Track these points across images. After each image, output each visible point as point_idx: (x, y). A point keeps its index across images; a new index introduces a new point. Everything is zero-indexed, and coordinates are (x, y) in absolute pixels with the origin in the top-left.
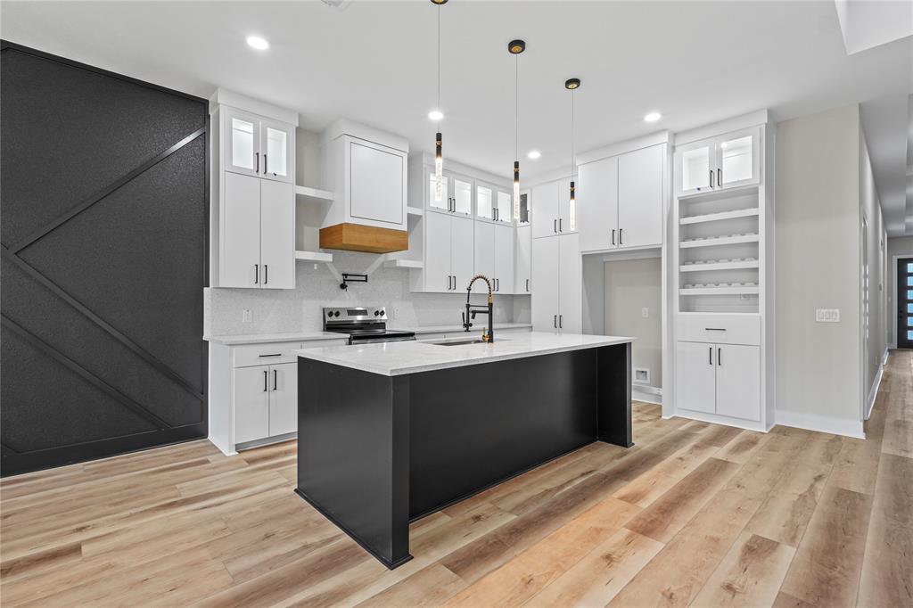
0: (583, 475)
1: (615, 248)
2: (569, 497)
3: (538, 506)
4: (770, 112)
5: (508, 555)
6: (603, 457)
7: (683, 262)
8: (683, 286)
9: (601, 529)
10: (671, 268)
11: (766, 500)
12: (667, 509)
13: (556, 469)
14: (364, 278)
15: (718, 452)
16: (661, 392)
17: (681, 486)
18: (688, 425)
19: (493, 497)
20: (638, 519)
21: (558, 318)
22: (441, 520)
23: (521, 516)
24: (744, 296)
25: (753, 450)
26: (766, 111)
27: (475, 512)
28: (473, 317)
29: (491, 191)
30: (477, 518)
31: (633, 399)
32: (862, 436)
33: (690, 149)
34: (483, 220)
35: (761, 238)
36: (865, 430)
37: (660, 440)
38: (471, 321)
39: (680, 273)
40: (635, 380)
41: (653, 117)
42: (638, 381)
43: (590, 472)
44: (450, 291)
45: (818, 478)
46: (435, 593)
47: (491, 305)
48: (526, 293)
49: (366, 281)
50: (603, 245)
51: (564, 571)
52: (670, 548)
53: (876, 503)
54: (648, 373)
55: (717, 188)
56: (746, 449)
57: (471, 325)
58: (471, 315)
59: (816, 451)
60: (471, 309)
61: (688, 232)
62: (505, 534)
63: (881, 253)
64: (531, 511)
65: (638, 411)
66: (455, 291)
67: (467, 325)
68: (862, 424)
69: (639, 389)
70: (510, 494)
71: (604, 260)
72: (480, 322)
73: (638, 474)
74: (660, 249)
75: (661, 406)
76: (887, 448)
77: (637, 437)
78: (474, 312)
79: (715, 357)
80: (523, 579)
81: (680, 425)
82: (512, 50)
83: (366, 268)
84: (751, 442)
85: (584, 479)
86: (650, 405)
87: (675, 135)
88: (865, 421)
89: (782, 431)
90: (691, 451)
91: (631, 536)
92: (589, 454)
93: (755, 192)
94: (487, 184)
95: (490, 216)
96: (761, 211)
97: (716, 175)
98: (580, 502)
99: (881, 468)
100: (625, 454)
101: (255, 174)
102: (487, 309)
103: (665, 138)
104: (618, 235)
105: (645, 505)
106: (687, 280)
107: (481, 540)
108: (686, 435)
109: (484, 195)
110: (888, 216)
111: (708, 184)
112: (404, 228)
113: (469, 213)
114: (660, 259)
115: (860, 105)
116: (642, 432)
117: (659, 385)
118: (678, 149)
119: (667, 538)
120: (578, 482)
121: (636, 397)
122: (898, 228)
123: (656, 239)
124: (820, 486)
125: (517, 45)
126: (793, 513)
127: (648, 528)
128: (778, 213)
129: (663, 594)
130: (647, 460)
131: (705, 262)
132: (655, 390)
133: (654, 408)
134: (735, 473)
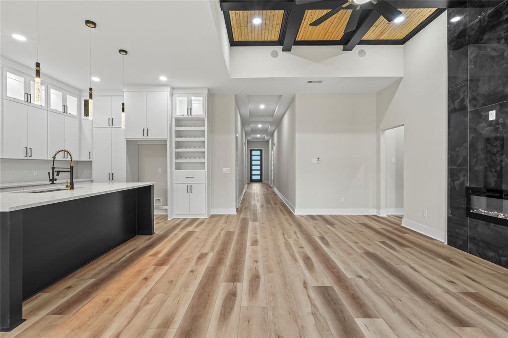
0: (131, 251)
1: (144, 138)
2: (124, 263)
3: (107, 271)
4: (209, 90)
5: (94, 295)
6: (141, 242)
7: (177, 147)
8: (177, 158)
9: (142, 270)
10: (171, 150)
11: (206, 240)
12: (170, 254)
13: (116, 253)
15: (190, 229)
16: (167, 208)
17: (176, 244)
18: (180, 220)
19: (78, 276)
20: (158, 261)
21: (111, 175)
22: (43, 296)
23: (98, 278)
24: (200, 163)
25: (203, 225)
26: (207, 89)
27: (68, 285)
28: (58, 175)
29: (61, 93)
30: (70, 287)
31: (155, 214)
32: (235, 213)
33: (179, 97)
34: (55, 112)
35: (205, 139)
36: (237, 211)
37: (166, 229)
38: (56, 177)
39: (175, 152)
40: (155, 204)
41: (163, 79)
42: (157, 204)
43: (135, 249)
44: (26, 158)
45: (222, 230)
46: (50, 327)
47: (72, 168)
48: (88, 160)
50: (138, 136)
51: (125, 291)
52: (171, 267)
53: (236, 233)
54: (161, 201)
55: (190, 116)
56: (201, 225)
57: (56, 180)
58: (56, 173)
59: (223, 221)
60: (55, 170)
61: (179, 134)
62: (89, 288)
63: (244, 147)
64: (103, 275)
65: (157, 219)
66: (30, 158)
67: (53, 180)
68: (236, 209)
69: (158, 208)
70: (89, 271)
71: (139, 143)
72: (64, 178)
73: (157, 245)
74: (166, 141)
75: (167, 215)
76: (241, 216)
77: (157, 230)
78: (58, 172)
79: (190, 189)
80: (104, 301)
81: (175, 222)
82: (88, 25)
84: (202, 222)
85: (131, 253)
86: (162, 215)
87: (173, 89)
88: (237, 209)
89: (213, 216)
90: (180, 231)
91: (155, 268)
92: (133, 242)
93: (204, 120)
94: (58, 88)
95: (61, 109)
96: (205, 128)
97: (190, 110)
98: (130, 263)
99: (239, 222)
100: (152, 238)
102: (69, 170)
103: (169, 89)
104: (146, 132)
105: (160, 255)
106: (179, 156)
107: (75, 295)
108: (178, 225)
109: (55, 96)
110: (247, 134)
111: (186, 114)
113: (43, 105)
114: (167, 145)
115: (235, 95)
116: (158, 228)
117: (166, 205)
118: (174, 95)
119: (170, 264)
120: (128, 255)
121: (156, 213)
122: (250, 138)
123: (164, 136)
124: (222, 232)
125: (91, 23)
126: (213, 242)
127: (162, 263)
128: (211, 130)
129: (169, 282)
130: (161, 238)
131: (186, 148)
132: (164, 207)
133: (163, 217)
134: (195, 235)
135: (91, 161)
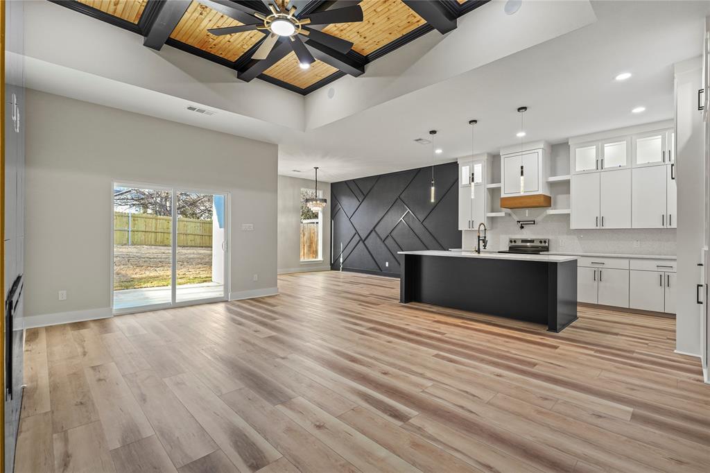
14: (533, 223)
29: (659, 137)
83: (536, 216)
94: (652, 133)
95: (658, 159)
112: (539, 192)
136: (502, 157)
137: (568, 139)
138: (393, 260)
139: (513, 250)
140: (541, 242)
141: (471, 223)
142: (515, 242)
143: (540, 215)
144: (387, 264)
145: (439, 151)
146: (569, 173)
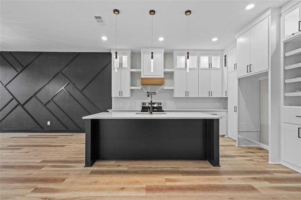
0: (173, 168)
1: (249, 74)
7: (286, 78)
8: (286, 91)
14: (154, 93)
30: (119, 165)
33: (288, 13)
34: (204, 69)
39: (284, 84)
41: (250, 7)
43: (177, 168)
44: (186, 97)
49: (155, 94)
66: (188, 97)
74: (267, 73)
81: (272, 168)
82: (151, 13)
83: (156, 90)
85: (169, 169)
94: (205, 55)
101: (120, 68)
103: (270, 12)
111: (298, 30)
112: (163, 76)
118: (282, 15)
120: (165, 169)
123: (265, 67)
125: (152, 12)
135: (227, 98)
136: (142, 54)
137: (173, 50)
138: (55, 119)
139: (144, 109)
140: (159, 104)
141: (121, 93)
142: (145, 104)
143: (158, 89)
144: (49, 123)
145: (104, 38)
146: (173, 68)
